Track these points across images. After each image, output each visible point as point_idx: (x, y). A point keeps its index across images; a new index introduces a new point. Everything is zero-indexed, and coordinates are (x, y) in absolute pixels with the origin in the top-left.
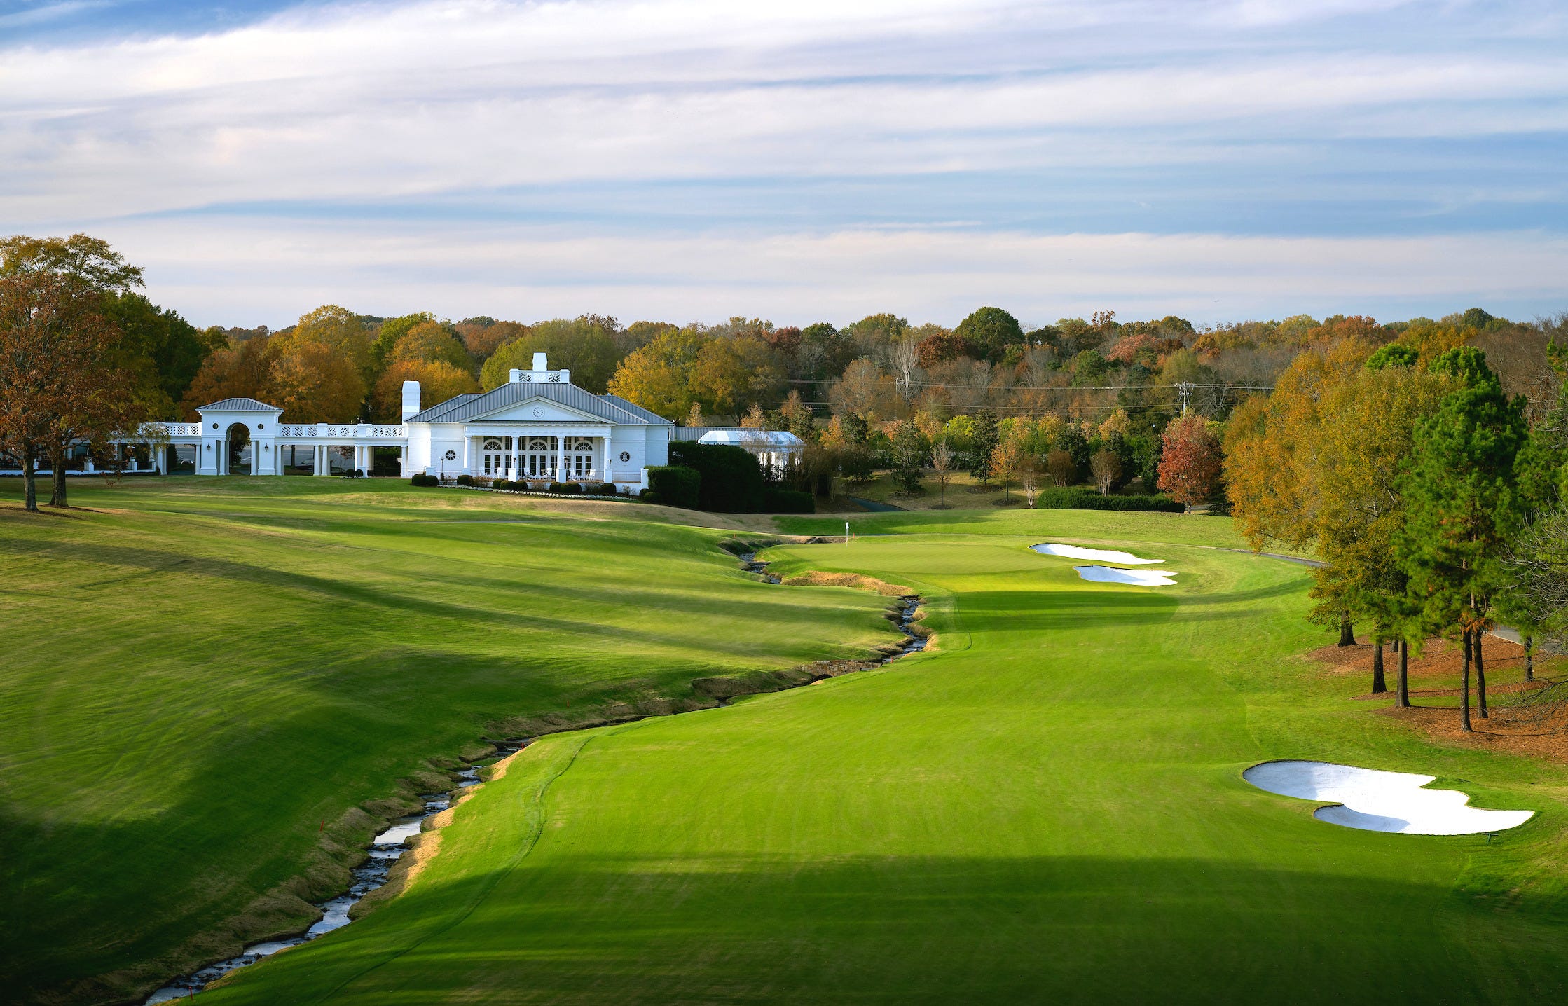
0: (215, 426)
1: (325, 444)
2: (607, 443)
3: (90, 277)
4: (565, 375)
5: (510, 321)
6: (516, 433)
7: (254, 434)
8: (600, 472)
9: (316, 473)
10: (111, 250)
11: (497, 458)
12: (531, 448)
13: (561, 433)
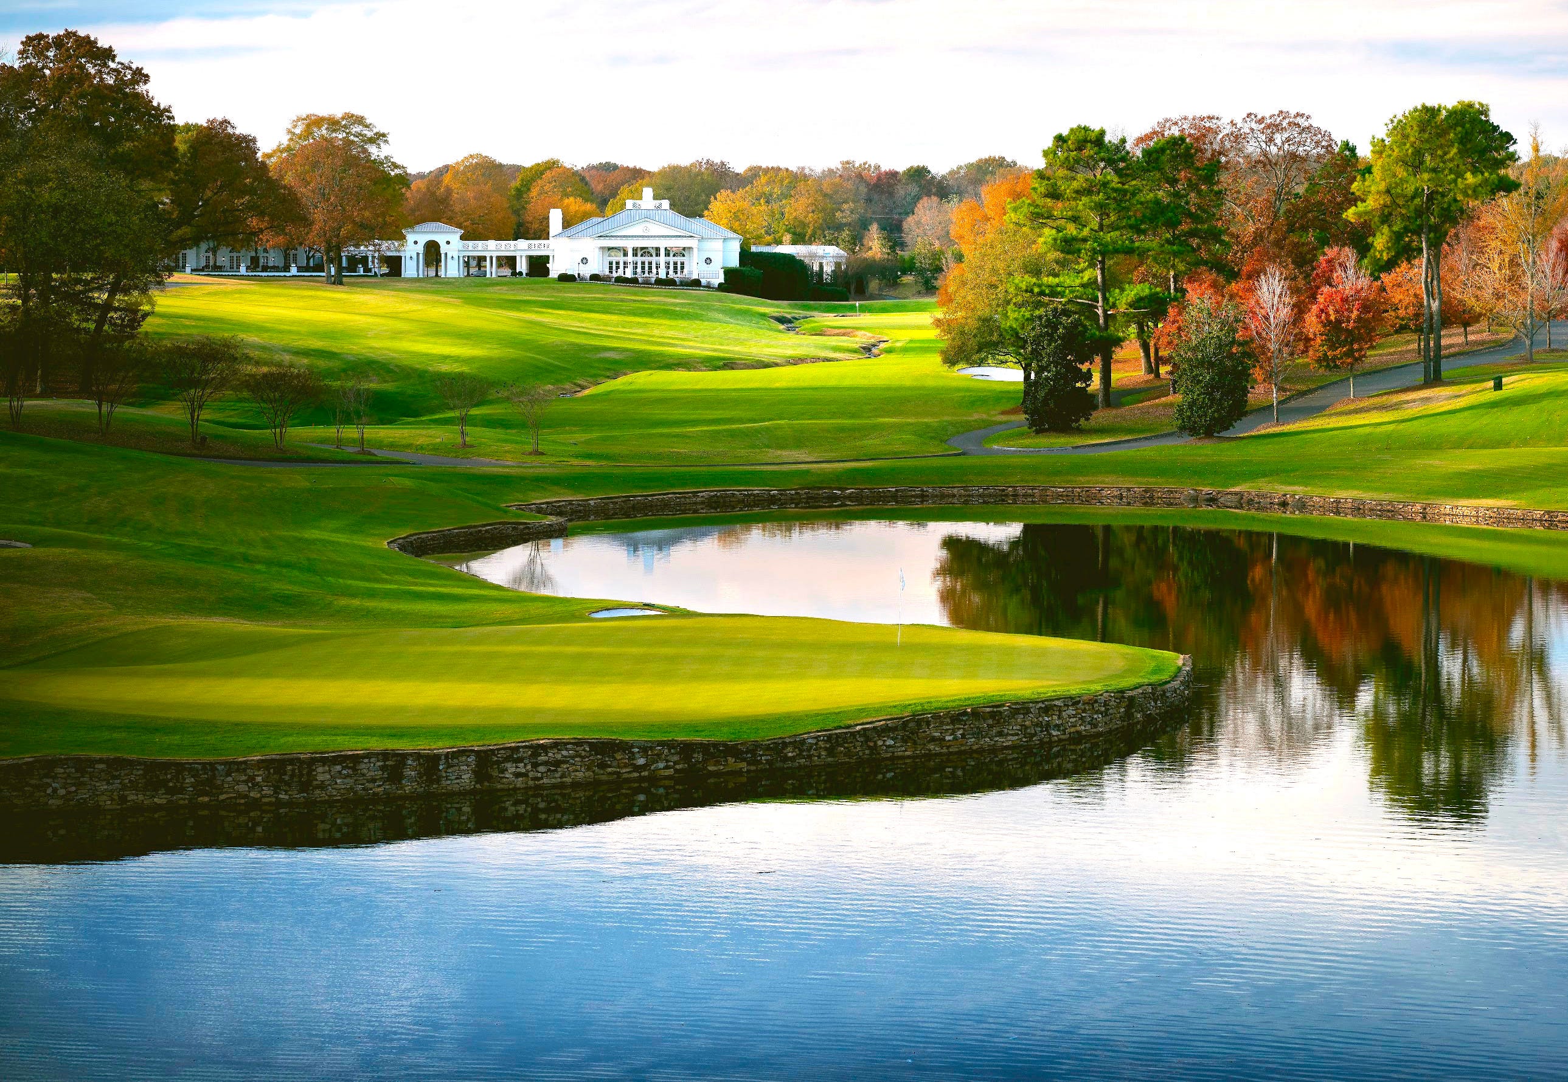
0: (416, 243)
1: (495, 255)
2: (695, 250)
3: (356, 139)
4: (666, 204)
5: (631, 166)
6: (630, 245)
7: (444, 249)
8: (691, 273)
9: (488, 275)
10: (368, 122)
11: (618, 263)
12: (642, 256)
13: (663, 244)
